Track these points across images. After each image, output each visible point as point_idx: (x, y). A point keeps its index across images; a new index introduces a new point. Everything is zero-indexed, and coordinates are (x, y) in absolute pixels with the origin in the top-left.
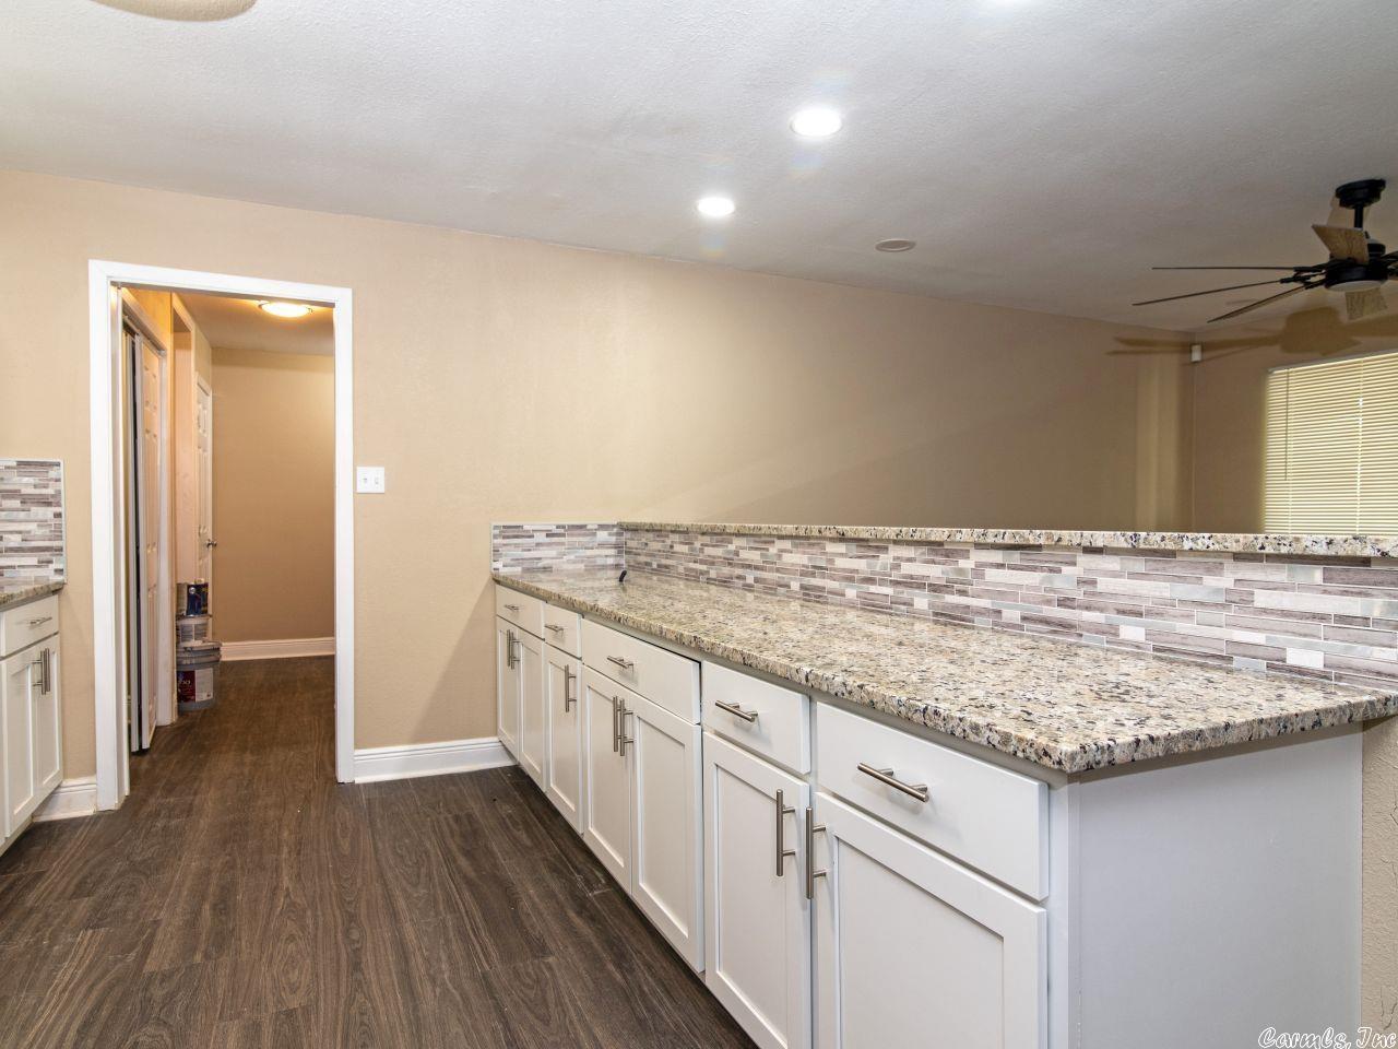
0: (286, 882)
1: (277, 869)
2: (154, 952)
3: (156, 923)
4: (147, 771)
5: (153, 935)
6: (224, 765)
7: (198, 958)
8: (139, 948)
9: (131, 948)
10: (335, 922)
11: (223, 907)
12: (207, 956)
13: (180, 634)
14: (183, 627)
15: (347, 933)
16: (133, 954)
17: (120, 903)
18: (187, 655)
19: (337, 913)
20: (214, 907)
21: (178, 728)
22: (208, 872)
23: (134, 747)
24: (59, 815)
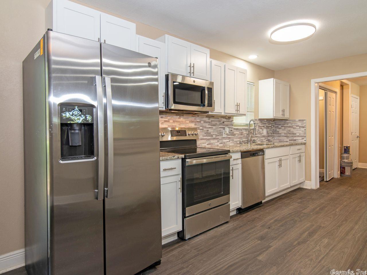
0: (337, 210)
1: (337, 208)
2: (305, 210)
3: (309, 207)
4: (326, 185)
5: (306, 208)
6: (342, 188)
7: (312, 213)
8: (303, 209)
9: (302, 208)
10: (342, 219)
11: (322, 209)
12: (313, 214)
13: (342, 158)
14: (343, 156)
15: (343, 221)
16: (302, 209)
17: (305, 202)
18: (343, 163)
19: (344, 218)
20: (320, 208)
21: (339, 179)
22: (323, 203)
23: (325, 180)
24: (304, 187)
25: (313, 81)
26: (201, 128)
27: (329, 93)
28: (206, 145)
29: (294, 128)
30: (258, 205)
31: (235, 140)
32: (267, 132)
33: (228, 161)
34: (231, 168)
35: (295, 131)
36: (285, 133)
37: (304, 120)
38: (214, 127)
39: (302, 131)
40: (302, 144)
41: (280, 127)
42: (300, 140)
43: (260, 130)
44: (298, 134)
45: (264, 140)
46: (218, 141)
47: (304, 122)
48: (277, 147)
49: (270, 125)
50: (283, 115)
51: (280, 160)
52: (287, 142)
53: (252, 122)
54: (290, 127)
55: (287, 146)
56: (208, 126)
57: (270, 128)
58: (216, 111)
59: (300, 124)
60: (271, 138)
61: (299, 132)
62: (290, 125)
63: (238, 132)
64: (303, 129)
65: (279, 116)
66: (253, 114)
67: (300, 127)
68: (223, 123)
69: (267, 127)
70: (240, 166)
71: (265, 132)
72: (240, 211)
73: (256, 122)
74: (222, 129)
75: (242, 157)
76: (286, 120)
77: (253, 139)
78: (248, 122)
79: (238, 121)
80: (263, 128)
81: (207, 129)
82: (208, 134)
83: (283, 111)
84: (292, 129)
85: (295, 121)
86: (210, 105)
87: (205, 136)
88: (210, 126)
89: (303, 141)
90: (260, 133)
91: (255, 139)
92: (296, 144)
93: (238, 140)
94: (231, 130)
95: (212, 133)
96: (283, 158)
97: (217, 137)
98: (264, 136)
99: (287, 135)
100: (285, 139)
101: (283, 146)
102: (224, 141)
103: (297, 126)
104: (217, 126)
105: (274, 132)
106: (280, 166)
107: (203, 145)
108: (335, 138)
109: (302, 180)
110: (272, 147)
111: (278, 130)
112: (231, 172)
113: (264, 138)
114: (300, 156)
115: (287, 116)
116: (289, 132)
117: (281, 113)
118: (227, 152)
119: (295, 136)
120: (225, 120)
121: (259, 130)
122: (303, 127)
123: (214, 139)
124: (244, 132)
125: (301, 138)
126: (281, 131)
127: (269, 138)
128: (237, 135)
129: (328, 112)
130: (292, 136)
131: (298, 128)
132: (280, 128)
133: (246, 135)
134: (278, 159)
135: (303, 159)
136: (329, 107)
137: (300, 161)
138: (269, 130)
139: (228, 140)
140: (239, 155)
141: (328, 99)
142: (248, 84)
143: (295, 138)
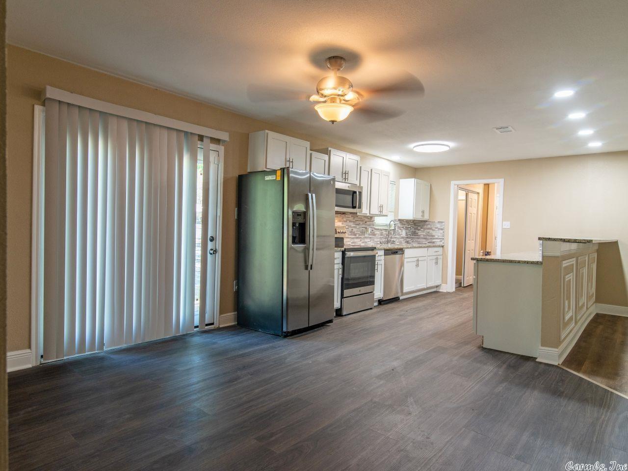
4: (462, 289)
23: (462, 285)
24: (441, 291)
25: (453, 183)
26: (347, 227)
27: (470, 195)
28: (350, 243)
29: (433, 230)
30: (396, 300)
31: (375, 240)
32: (406, 233)
33: (374, 256)
34: (376, 263)
35: (434, 233)
36: (424, 235)
37: (442, 222)
38: (358, 227)
39: (441, 234)
40: (439, 246)
41: (419, 228)
42: (438, 242)
43: (400, 231)
44: (436, 237)
45: (403, 242)
46: (361, 240)
47: (443, 224)
48: (415, 247)
49: (410, 226)
50: (423, 216)
51: (418, 261)
52: (425, 244)
53: (392, 223)
54: (429, 229)
55: (425, 247)
56: (352, 226)
57: (409, 229)
58: (363, 212)
59: (438, 226)
60: (410, 240)
61: (437, 234)
62: (429, 226)
63: (378, 233)
64: (442, 231)
65: (419, 217)
66: (393, 213)
67: (439, 229)
68: (366, 222)
69: (407, 228)
70: (383, 262)
71: (404, 233)
72: (381, 302)
73: (396, 222)
74: (364, 229)
75: (385, 254)
76: (425, 221)
77: (392, 240)
78: (388, 223)
79: (379, 221)
80: (402, 229)
81: (352, 228)
82: (352, 233)
83: (423, 212)
84: (431, 231)
85: (434, 222)
86: (360, 207)
87: (350, 235)
88: (354, 226)
89: (441, 244)
90: (399, 234)
91: (395, 240)
92: (434, 246)
93: (378, 240)
94: (373, 230)
95: (356, 233)
96: (420, 259)
97: (360, 236)
98: (403, 238)
99: (425, 237)
100: (424, 241)
101: (421, 247)
102: (366, 240)
103: (436, 228)
104: (360, 226)
105: (414, 234)
106: (417, 265)
107: (348, 243)
108: (475, 242)
109: (438, 283)
110: (411, 248)
111: (417, 231)
112: (376, 266)
113: (403, 240)
114: (437, 259)
115: (426, 217)
116: (429, 235)
117: (421, 214)
118: (373, 249)
119: (434, 239)
120: (367, 220)
121: (398, 231)
122: (442, 230)
123: (357, 238)
124: (384, 233)
125: (439, 241)
126: (420, 233)
127: (408, 240)
128: (377, 235)
129: (469, 214)
130: (431, 238)
131: (437, 229)
132: (419, 230)
133: (385, 235)
134: (416, 259)
135: (440, 262)
136: (469, 209)
137: (437, 263)
138: (407, 231)
139: (369, 240)
140: (382, 253)
141: (469, 200)
142: (391, 183)
143: (433, 241)
